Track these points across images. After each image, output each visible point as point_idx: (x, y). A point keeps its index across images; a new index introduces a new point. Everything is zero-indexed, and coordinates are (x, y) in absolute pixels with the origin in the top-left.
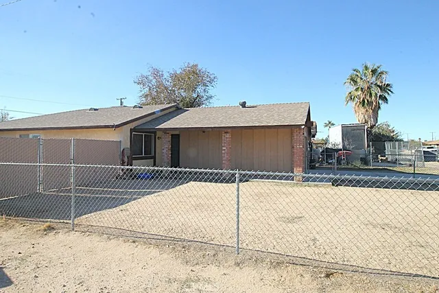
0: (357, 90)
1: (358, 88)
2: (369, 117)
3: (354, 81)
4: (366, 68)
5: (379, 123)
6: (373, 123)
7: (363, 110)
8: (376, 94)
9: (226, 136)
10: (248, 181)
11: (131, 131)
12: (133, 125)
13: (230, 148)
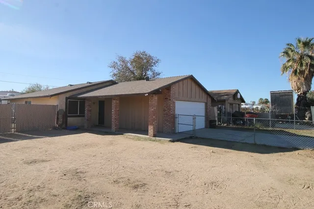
0: (288, 61)
1: (290, 60)
2: (302, 84)
3: (286, 53)
4: (299, 41)
5: (311, 90)
6: (305, 89)
7: (295, 78)
8: (307, 64)
9: (114, 102)
10: (122, 134)
11: (67, 98)
12: (68, 95)
13: (118, 110)
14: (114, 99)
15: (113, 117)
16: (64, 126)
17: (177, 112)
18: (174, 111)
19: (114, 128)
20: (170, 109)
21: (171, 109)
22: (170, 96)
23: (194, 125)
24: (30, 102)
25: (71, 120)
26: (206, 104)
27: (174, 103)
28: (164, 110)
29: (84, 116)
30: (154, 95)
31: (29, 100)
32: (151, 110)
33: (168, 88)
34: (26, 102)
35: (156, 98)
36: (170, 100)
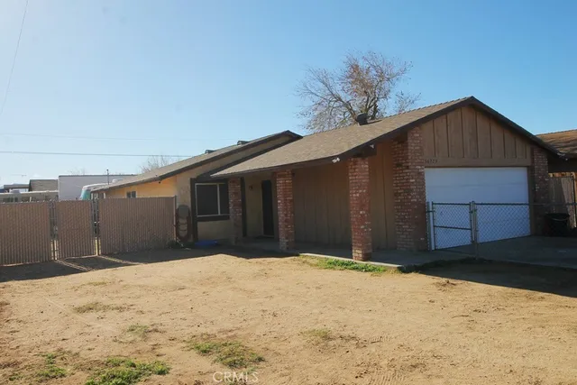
9: (280, 181)
10: (298, 255)
11: (193, 181)
12: (195, 174)
13: (291, 201)
14: (280, 176)
15: (281, 215)
16: (191, 240)
17: (430, 197)
18: (422, 194)
19: (283, 242)
20: (409, 191)
21: (412, 190)
22: (406, 158)
23: (473, 229)
24: (134, 194)
25: (204, 228)
26: (531, 169)
27: (421, 175)
28: (396, 195)
29: (227, 218)
30: (359, 159)
31: (131, 190)
32: (355, 195)
33: (400, 137)
34: (129, 194)
35: (364, 164)
36: (407, 168)
